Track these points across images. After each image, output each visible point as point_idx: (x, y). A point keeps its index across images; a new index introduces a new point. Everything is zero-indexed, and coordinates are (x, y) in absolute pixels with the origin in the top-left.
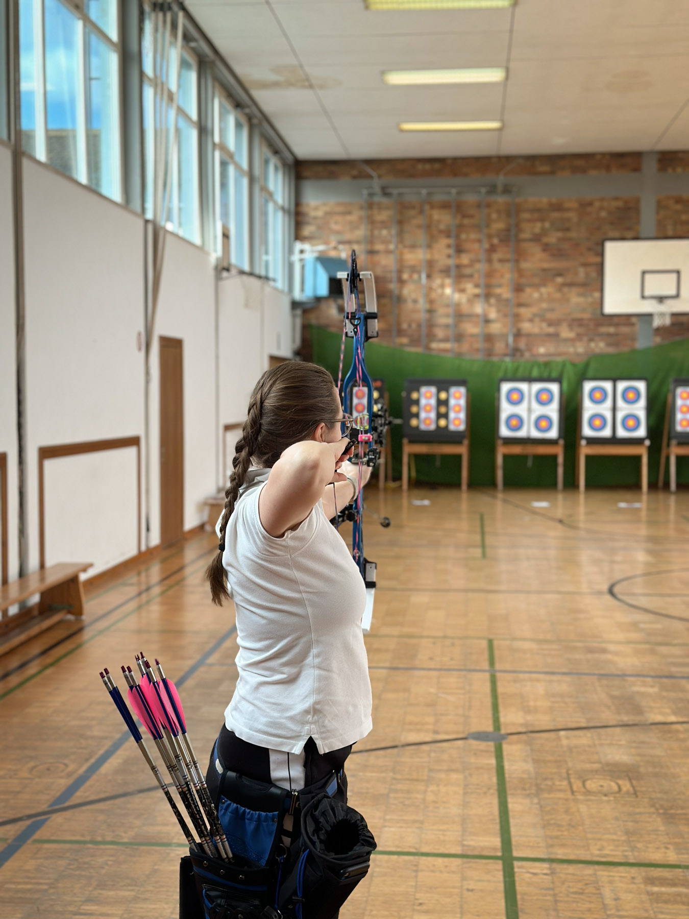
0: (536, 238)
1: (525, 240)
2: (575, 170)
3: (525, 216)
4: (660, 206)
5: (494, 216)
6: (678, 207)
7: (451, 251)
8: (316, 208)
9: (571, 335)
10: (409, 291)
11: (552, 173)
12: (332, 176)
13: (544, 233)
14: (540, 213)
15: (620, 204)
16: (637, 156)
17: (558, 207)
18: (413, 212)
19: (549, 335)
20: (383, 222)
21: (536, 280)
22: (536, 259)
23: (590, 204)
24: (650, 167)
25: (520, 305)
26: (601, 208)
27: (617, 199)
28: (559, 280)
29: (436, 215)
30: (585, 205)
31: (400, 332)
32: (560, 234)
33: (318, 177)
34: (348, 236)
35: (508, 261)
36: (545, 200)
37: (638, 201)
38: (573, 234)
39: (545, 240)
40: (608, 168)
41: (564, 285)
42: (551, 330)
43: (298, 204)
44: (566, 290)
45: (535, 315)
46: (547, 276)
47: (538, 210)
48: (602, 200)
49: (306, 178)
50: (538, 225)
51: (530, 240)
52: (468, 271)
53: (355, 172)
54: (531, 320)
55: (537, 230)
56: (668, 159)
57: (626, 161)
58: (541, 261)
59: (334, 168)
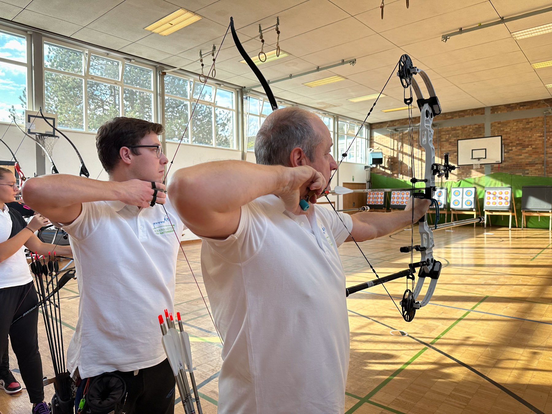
0: (447, 140)
1: (443, 141)
2: (460, 116)
3: (444, 133)
4: (492, 125)
6: (500, 125)
8: (377, 138)
11: (452, 118)
12: (381, 127)
13: (450, 138)
15: (477, 126)
16: (483, 108)
17: (454, 129)
23: (466, 127)
24: (488, 113)
26: (470, 128)
27: (475, 125)
30: (464, 128)
33: (377, 128)
34: (386, 145)
35: (437, 149)
36: (449, 127)
37: (484, 124)
39: (450, 141)
40: (472, 114)
43: (371, 137)
47: (448, 131)
48: (470, 125)
49: (374, 129)
50: (448, 136)
51: (445, 141)
55: (447, 138)
56: (494, 109)
57: (480, 111)
58: (449, 148)
59: (382, 125)
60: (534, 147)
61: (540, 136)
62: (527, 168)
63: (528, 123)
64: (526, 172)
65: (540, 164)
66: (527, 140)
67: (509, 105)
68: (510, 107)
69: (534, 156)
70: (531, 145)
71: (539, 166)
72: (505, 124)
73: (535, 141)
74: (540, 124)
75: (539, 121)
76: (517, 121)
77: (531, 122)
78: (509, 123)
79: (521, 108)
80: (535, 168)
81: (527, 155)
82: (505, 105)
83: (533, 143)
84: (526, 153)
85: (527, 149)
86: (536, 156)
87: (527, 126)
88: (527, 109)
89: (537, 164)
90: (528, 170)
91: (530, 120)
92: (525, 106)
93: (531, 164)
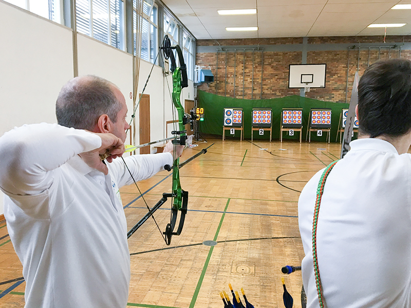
0: (269, 64)
1: (266, 65)
2: (282, 43)
3: (267, 57)
4: (308, 54)
5: (257, 57)
6: (314, 55)
7: (243, 68)
8: (202, 55)
9: (280, 94)
10: (230, 80)
11: (275, 44)
12: (207, 45)
13: (272, 62)
14: (271, 56)
15: (296, 53)
16: (301, 38)
17: (276, 54)
18: (232, 56)
19: (273, 94)
20: (222, 59)
21: (269, 77)
22: (269, 71)
23: (287, 53)
24: (305, 42)
25: (264, 85)
26: (290, 55)
27: (295, 52)
28: (276, 77)
29: (239, 57)
30: (285, 54)
31: (227, 93)
32: (277, 63)
33: (203, 45)
34: (211, 64)
35: (260, 71)
36: (272, 52)
37: (301, 53)
38: (281, 63)
40: (292, 43)
41: (278, 78)
42: (274, 92)
43: (196, 53)
44: (278, 80)
45: (269, 88)
46: (272, 76)
47: (270, 55)
48: (290, 52)
49: (199, 45)
50: (270, 60)
52: (248, 74)
53: (214, 44)
54: (267, 90)
55: (270, 62)
56: (311, 40)
57: (298, 40)
58: (271, 71)
59: (208, 42)
60: (339, 75)
61: (344, 67)
62: (333, 93)
63: (336, 55)
64: (332, 96)
65: (343, 90)
66: (334, 69)
67: (323, 37)
68: (323, 39)
69: (339, 83)
70: (337, 74)
71: (342, 92)
72: (318, 54)
73: (340, 70)
74: (345, 57)
75: (344, 54)
76: (328, 52)
77: (338, 54)
78: (322, 53)
79: (332, 41)
80: (339, 93)
81: (334, 82)
82: (319, 37)
83: (338, 72)
84: (333, 80)
85: (334, 77)
86: (340, 83)
87: (335, 58)
88: (336, 43)
89: (340, 90)
90: (333, 94)
91: (338, 53)
92: (334, 40)
93: (336, 90)
